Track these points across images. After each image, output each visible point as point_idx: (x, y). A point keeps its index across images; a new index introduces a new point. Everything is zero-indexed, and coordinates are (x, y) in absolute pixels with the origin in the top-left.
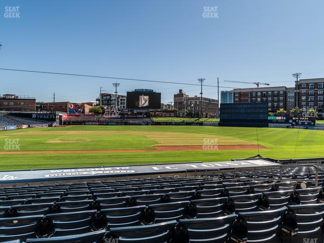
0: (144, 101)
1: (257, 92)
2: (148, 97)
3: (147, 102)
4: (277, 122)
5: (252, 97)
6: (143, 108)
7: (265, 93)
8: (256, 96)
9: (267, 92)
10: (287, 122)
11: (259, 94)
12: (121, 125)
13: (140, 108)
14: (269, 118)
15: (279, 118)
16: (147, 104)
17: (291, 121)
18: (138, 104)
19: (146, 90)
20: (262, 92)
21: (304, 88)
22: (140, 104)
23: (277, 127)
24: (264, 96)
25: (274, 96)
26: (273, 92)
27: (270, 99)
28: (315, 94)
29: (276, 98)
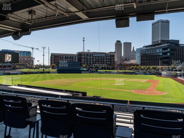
0: (8, 58)
4: (84, 71)
6: (7, 62)
10: (88, 71)
11: (64, 57)
13: (5, 63)
14: (81, 69)
15: (85, 69)
16: (10, 60)
17: (89, 70)
18: (4, 60)
19: (10, 51)
27: (69, 59)
28: (87, 58)
29: (72, 59)
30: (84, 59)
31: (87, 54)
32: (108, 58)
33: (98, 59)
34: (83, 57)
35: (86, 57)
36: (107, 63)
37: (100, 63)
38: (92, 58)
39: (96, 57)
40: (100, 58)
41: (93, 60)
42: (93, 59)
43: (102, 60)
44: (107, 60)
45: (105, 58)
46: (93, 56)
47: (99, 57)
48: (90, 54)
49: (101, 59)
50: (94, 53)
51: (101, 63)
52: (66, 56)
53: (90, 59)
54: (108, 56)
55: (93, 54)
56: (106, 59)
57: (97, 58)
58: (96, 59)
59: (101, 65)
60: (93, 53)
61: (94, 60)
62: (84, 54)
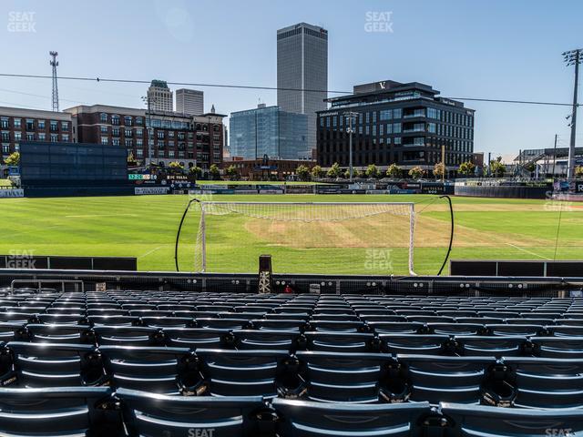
1: (11, 119)
4: (144, 184)
7: (31, 121)
8: (11, 127)
9: (36, 120)
10: (158, 183)
11: (17, 122)
14: (131, 177)
15: (146, 177)
17: (164, 182)
20: (23, 119)
21: (104, 122)
23: (149, 194)
24: (30, 129)
25: (51, 131)
26: (47, 121)
27: (42, 136)
28: (121, 135)
29: (54, 135)
30: (110, 134)
31: (122, 116)
32: (199, 135)
33: (166, 138)
34: (104, 126)
35: (116, 129)
36: (198, 154)
37: (171, 153)
38: (139, 131)
39: (156, 130)
40: (171, 134)
41: (145, 143)
42: (145, 136)
43: (181, 144)
44: (199, 145)
45: (190, 135)
46: (144, 125)
47: (166, 130)
48: (134, 118)
49: (176, 139)
51: (176, 157)
52: (28, 121)
53: (134, 135)
55: (144, 118)
56: (195, 141)
57: (161, 134)
58: (156, 138)
60: (144, 114)
61: (151, 143)
62: (110, 115)
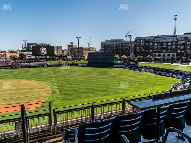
0: (43, 51)
2: (46, 49)
3: (46, 51)
4: (118, 64)
5: (111, 47)
7: (118, 45)
11: (115, 45)
12: (26, 68)
13: (41, 56)
16: (45, 53)
18: (40, 53)
21: (138, 42)
22: (41, 53)
24: (118, 47)
25: (123, 47)
26: (122, 44)
28: (144, 46)
30: (140, 46)
31: (145, 40)
32: (179, 43)
33: (162, 45)
35: (142, 44)
36: (179, 51)
37: (164, 51)
38: (151, 44)
39: (158, 43)
40: (165, 44)
41: (153, 48)
42: (153, 46)
43: (169, 47)
44: (179, 47)
45: (174, 43)
46: (153, 42)
47: (162, 43)
48: (149, 40)
49: (167, 45)
50: (155, 37)
51: (166, 52)
52: (117, 45)
53: (149, 45)
54: (181, 40)
56: (176, 45)
57: (160, 44)
58: (158, 46)
59: (166, 54)
60: (153, 38)
61: (155, 48)
62: (140, 40)
